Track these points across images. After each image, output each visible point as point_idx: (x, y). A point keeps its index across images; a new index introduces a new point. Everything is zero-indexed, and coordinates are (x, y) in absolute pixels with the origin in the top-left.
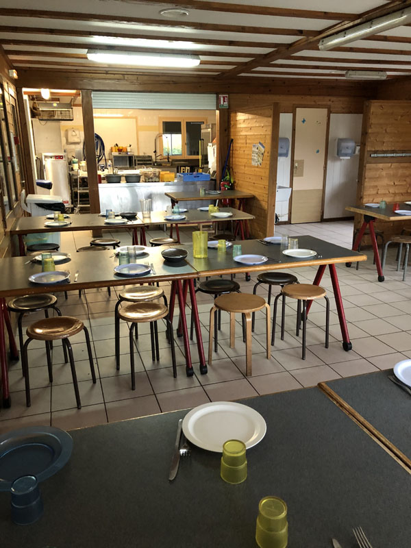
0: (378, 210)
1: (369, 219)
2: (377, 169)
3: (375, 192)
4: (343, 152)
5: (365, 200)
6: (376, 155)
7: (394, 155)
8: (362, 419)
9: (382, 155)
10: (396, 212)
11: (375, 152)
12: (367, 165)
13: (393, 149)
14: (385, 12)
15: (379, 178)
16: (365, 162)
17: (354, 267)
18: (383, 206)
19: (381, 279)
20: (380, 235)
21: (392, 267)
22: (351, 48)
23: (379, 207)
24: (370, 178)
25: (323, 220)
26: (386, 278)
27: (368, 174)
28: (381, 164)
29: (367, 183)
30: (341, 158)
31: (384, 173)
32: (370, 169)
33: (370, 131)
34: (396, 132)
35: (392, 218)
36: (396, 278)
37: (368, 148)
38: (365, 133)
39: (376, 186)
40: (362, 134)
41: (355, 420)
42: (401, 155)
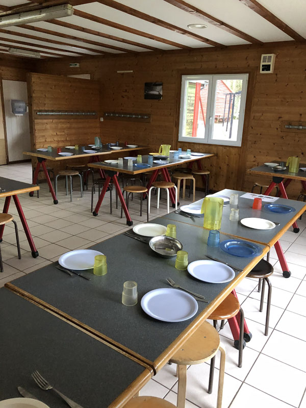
0: (47, 153)
1: (41, 160)
2: (43, 124)
3: (44, 140)
4: (17, 110)
5: (37, 146)
6: (40, 113)
7: (54, 113)
8: (38, 300)
9: (46, 113)
10: (59, 154)
11: (40, 111)
12: (36, 120)
13: (52, 109)
14: (28, 9)
15: (46, 129)
16: (33, 118)
17: (35, 196)
18: (50, 150)
19: (56, 202)
20: (51, 171)
21: (62, 193)
22: (8, 31)
23: (47, 151)
24: (39, 130)
25: (8, 163)
26: (59, 201)
27: (37, 127)
28: (46, 120)
29: (37, 134)
30: (16, 115)
31: (48, 126)
32: (38, 123)
33: (34, 95)
34: (53, 97)
35: (57, 159)
36: (67, 200)
37: (35, 108)
38: (30, 97)
39: (44, 136)
40: (28, 97)
41: (33, 302)
42: (58, 113)
